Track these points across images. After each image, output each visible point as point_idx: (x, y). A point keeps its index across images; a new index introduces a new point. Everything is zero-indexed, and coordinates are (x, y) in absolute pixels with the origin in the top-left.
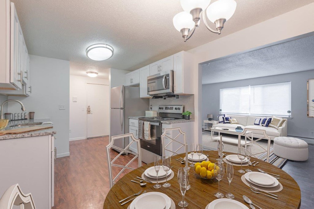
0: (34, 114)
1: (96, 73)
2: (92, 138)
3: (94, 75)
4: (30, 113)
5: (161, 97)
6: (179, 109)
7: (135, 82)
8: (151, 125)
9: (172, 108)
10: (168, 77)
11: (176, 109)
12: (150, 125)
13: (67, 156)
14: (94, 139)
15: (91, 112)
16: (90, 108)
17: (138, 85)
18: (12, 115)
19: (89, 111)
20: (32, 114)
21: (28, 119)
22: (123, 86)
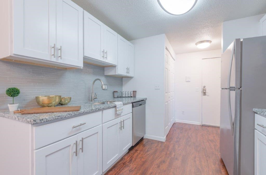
0: (136, 93)
4: (133, 91)
15: (207, 94)
16: (205, 89)
20: (135, 92)
21: (133, 96)
22: (238, 40)
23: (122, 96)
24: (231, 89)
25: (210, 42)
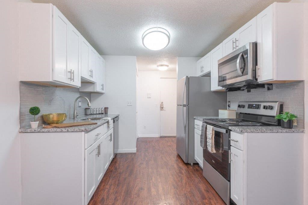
0: (108, 110)
1: (166, 65)
2: (166, 137)
3: (164, 68)
4: (105, 108)
5: (238, 89)
6: (271, 108)
7: (206, 71)
8: (216, 131)
9: (258, 107)
10: (245, 55)
11: (265, 107)
12: (214, 132)
13: (133, 152)
14: (166, 138)
15: (164, 108)
16: (163, 105)
17: (208, 75)
18: (90, 109)
19: (162, 108)
20: (106, 109)
21: (104, 113)
22: (187, 77)
23: (93, 113)
24: (184, 106)
25: (168, 66)
